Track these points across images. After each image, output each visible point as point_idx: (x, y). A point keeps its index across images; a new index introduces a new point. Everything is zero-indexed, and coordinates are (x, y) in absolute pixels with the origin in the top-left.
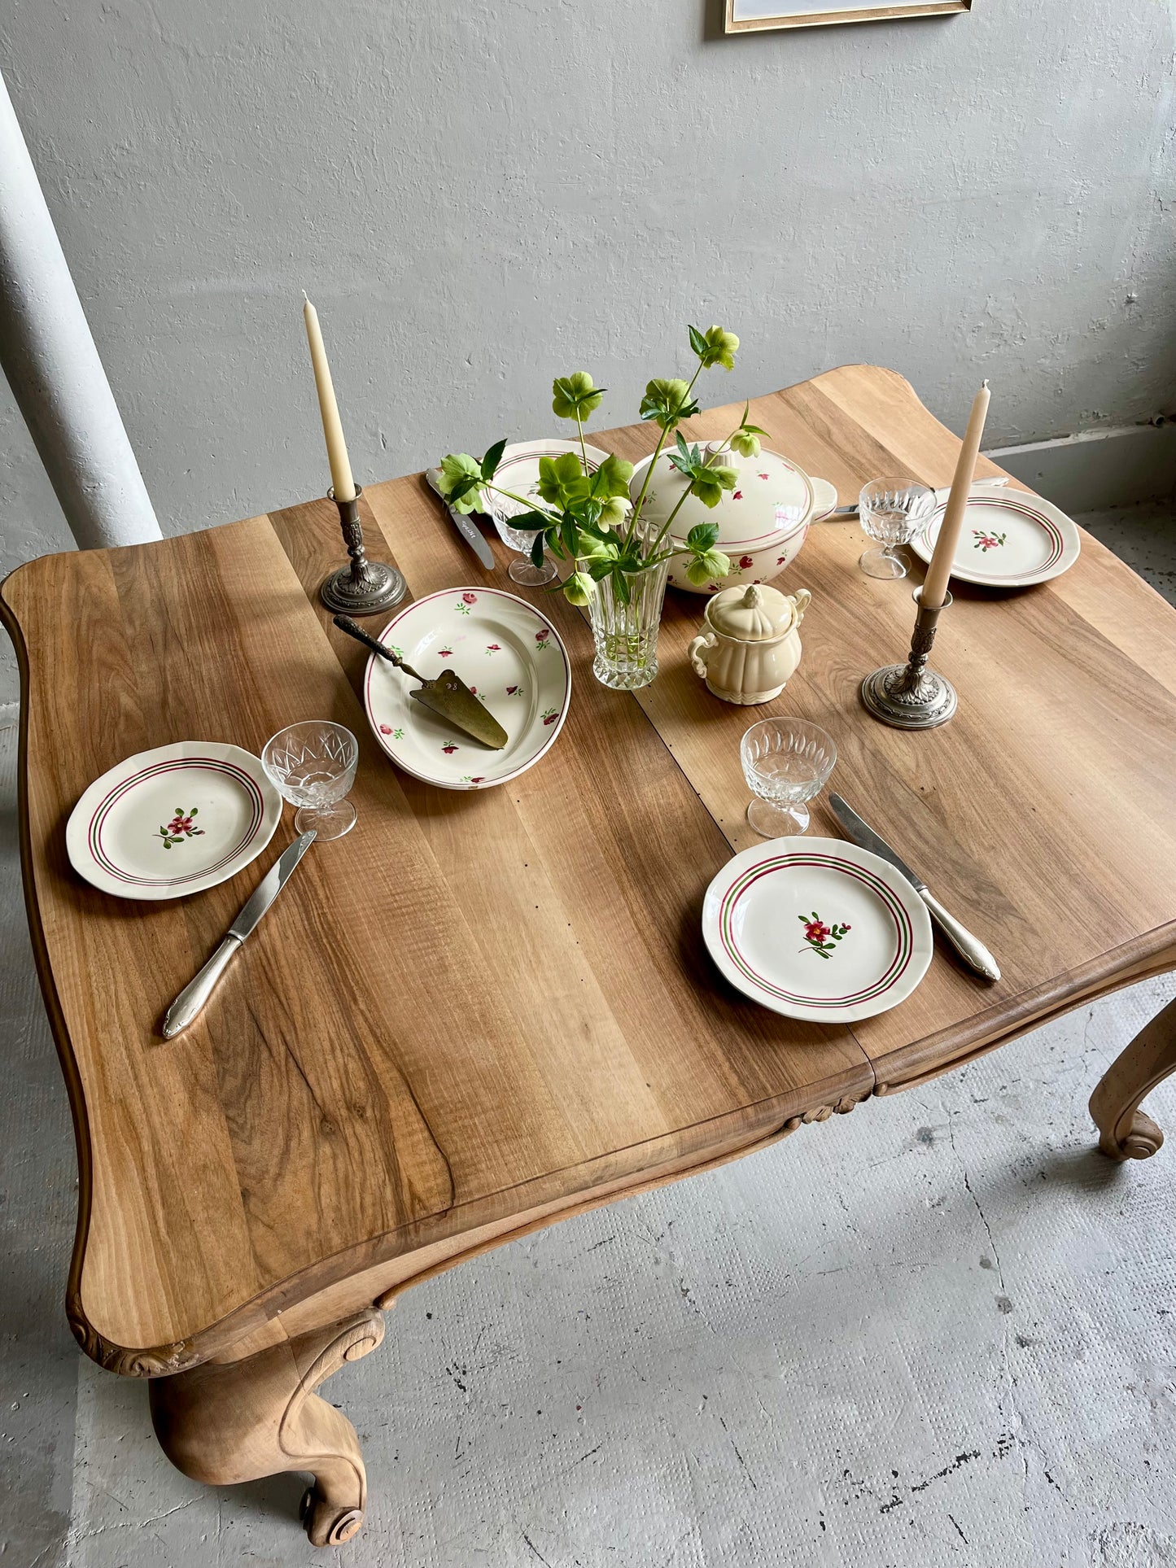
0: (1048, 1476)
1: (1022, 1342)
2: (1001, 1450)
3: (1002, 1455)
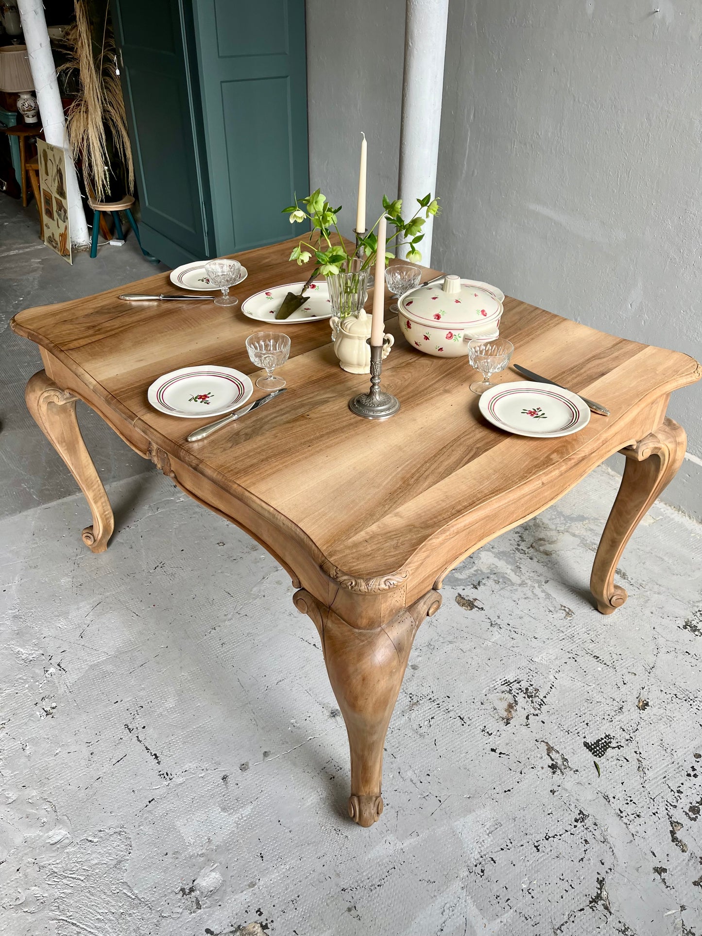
0: (152, 800)
1: (225, 778)
2: (163, 774)
3: (160, 775)
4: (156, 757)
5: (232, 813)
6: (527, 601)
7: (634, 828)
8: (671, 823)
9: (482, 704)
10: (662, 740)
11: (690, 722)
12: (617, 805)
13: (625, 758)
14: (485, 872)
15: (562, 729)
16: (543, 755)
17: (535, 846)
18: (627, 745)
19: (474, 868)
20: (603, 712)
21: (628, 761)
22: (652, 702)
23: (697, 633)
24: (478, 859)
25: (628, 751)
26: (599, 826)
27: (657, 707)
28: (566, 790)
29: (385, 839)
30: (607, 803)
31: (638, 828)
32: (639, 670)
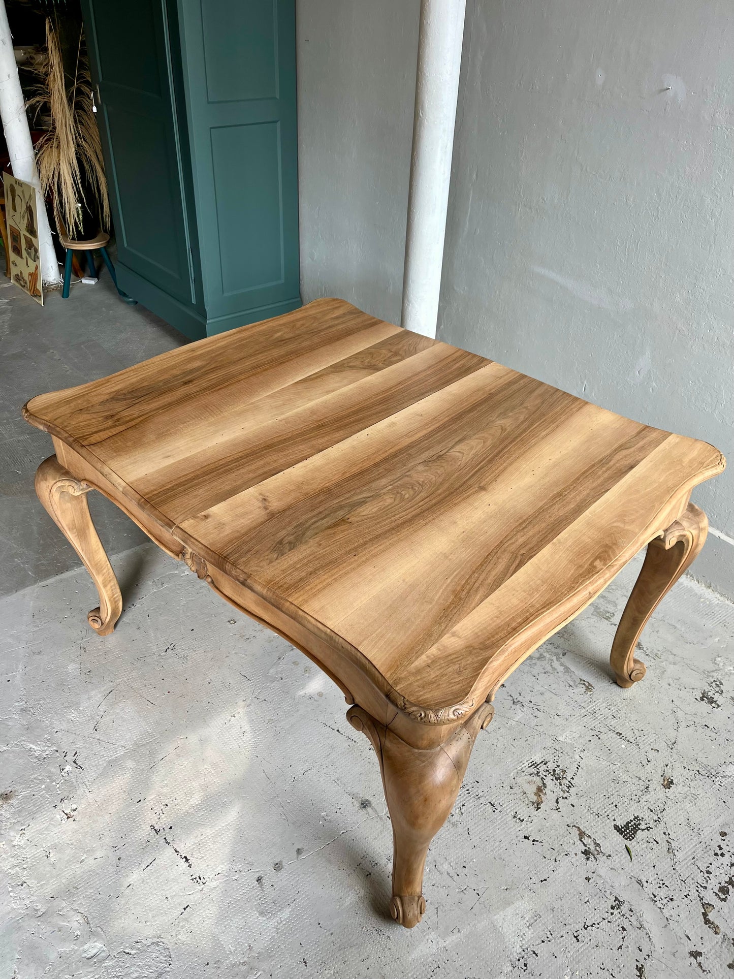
0: (187, 907)
1: (260, 880)
2: (196, 878)
3: (193, 879)
4: (187, 860)
5: (271, 917)
6: (546, 675)
7: (668, 912)
8: (703, 905)
9: (511, 788)
10: (689, 820)
11: (714, 799)
12: (650, 889)
13: (655, 840)
14: (528, 966)
15: (592, 812)
16: (576, 840)
17: (574, 936)
18: (656, 826)
19: (517, 962)
20: (630, 793)
21: (658, 843)
22: (676, 780)
23: (713, 705)
24: (520, 954)
25: (656, 834)
26: (634, 912)
27: (681, 785)
28: (600, 876)
29: (427, 937)
30: (641, 888)
31: (672, 912)
32: (662, 746)
